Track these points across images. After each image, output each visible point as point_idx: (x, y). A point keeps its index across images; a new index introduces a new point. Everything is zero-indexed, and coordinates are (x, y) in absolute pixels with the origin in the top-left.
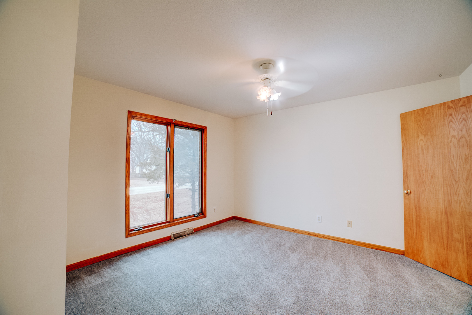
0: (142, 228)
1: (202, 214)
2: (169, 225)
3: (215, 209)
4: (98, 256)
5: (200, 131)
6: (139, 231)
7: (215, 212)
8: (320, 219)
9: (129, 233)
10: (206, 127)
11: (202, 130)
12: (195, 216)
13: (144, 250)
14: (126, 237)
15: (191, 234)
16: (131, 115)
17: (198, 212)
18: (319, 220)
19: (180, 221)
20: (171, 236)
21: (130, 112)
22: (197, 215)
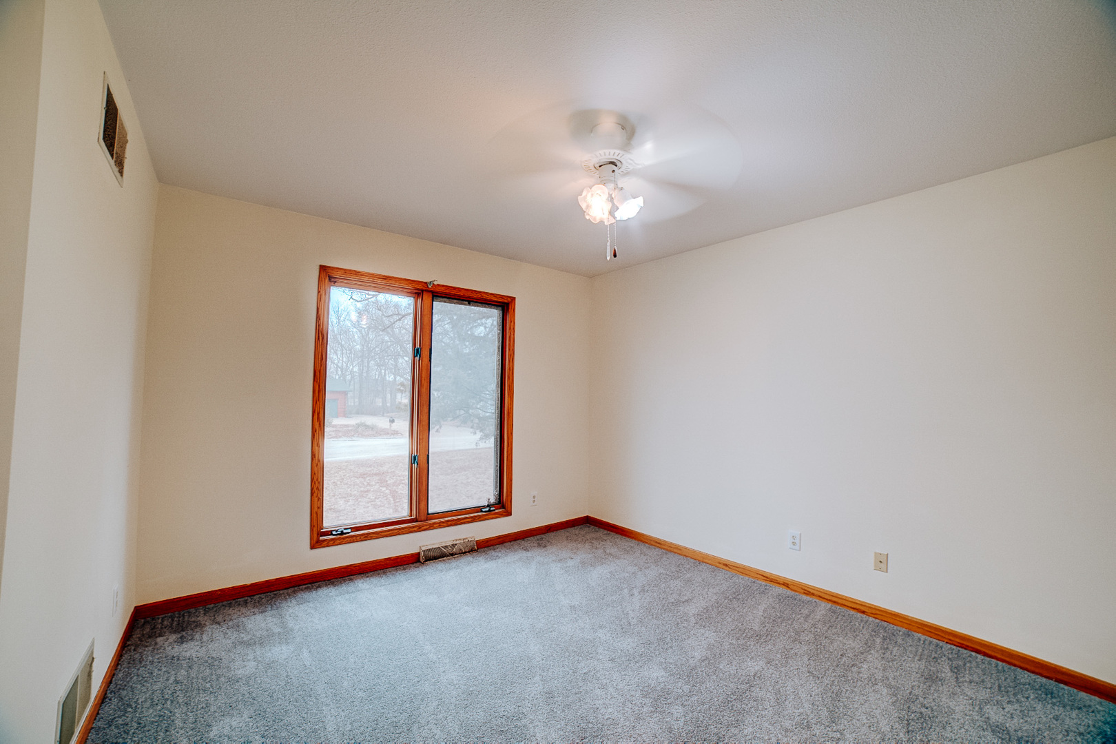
0: (349, 531)
1: (502, 506)
2: (415, 529)
3: (534, 497)
4: (248, 582)
5: (501, 308)
6: (342, 537)
7: (535, 504)
8: (797, 541)
9: (320, 537)
10: (513, 299)
11: (505, 306)
12: (484, 510)
13: (351, 579)
14: (312, 547)
15: (469, 552)
16: (328, 275)
17: (493, 500)
18: (794, 544)
19: (442, 520)
20: (419, 554)
21: (323, 269)
22: (487, 509)
